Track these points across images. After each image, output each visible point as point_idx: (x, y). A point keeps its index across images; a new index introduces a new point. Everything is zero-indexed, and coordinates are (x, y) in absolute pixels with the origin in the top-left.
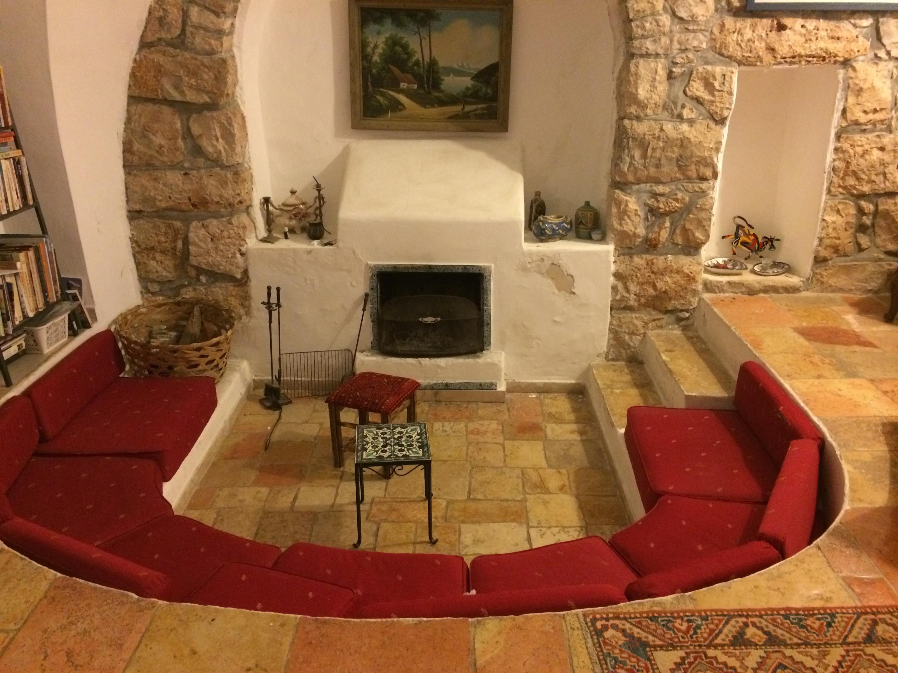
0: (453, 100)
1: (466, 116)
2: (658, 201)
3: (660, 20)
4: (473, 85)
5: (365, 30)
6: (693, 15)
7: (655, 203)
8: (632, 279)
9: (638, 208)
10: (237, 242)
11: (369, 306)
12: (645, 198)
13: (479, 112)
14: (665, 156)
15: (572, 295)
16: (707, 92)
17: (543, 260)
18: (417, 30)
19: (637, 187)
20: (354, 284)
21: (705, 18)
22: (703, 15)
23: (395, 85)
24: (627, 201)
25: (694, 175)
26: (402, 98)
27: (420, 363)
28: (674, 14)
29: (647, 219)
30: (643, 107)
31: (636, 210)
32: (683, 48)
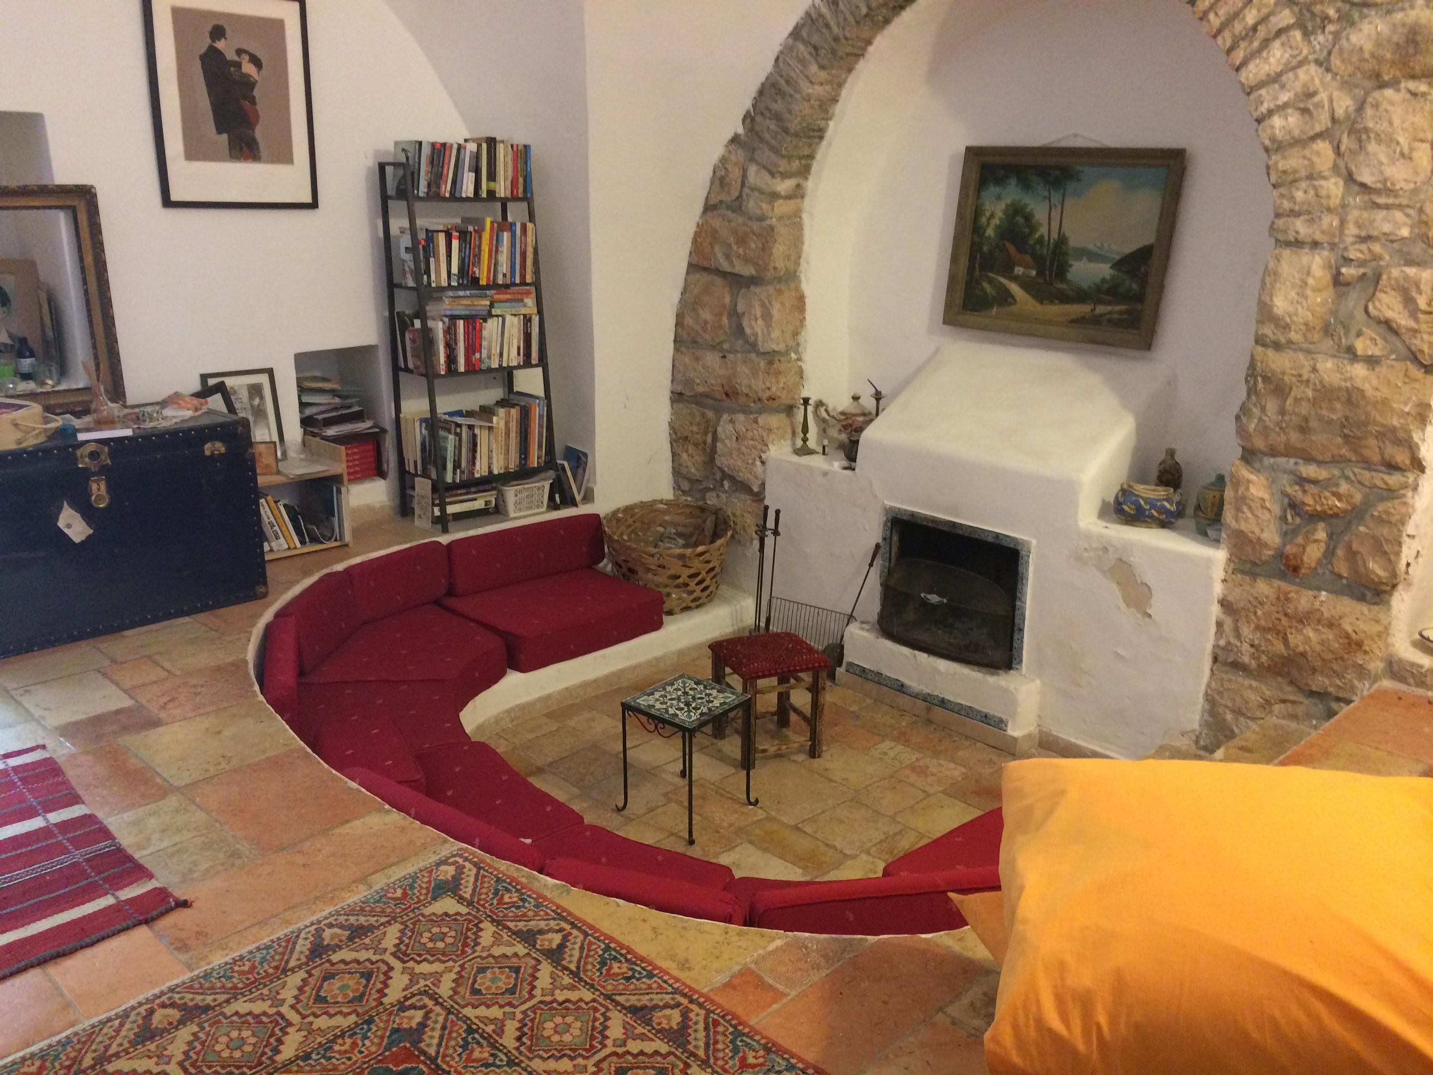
0: (1081, 296)
1: (1095, 321)
2: (1305, 492)
3: (1321, 186)
4: (1113, 278)
5: (983, 193)
6: (1385, 180)
7: (1300, 493)
8: (1247, 617)
9: (1266, 497)
10: (759, 447)
11: (878, 562)
12: (1285, 482)
13: (1116, 316)
14: (1317, 414)
15: (1147, 619)
16: (1406, 313)
17: (1105, 550)
18: (1046, 194)
19: (1272, 460)
20: (867, 527)
21: (1412, 186)
22: (1405, 180)
23: (1007, 270)
24: (1249, 481)
25: (1376, 458)
26: (1015, 289)
27: (915, 656)
28: (1350, 179)
29: (1283, 518)
30: (1284, 328)
31: (1263, 500)
32: (1363, 234)
